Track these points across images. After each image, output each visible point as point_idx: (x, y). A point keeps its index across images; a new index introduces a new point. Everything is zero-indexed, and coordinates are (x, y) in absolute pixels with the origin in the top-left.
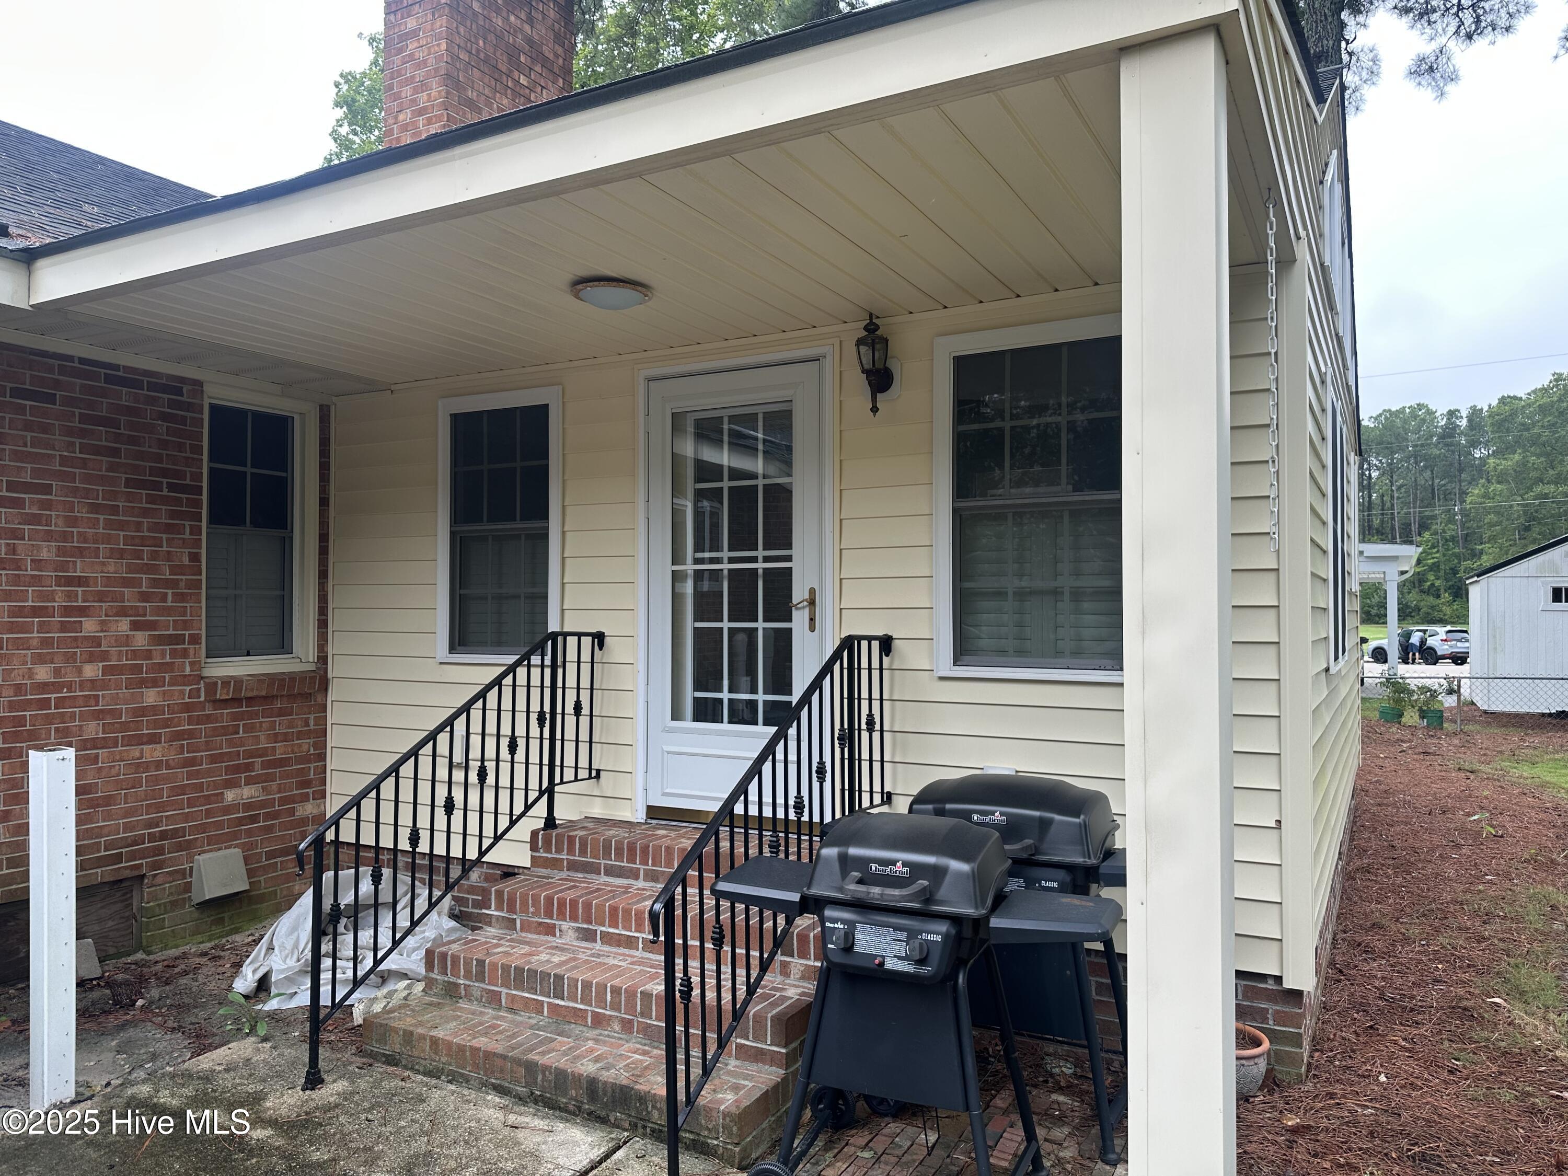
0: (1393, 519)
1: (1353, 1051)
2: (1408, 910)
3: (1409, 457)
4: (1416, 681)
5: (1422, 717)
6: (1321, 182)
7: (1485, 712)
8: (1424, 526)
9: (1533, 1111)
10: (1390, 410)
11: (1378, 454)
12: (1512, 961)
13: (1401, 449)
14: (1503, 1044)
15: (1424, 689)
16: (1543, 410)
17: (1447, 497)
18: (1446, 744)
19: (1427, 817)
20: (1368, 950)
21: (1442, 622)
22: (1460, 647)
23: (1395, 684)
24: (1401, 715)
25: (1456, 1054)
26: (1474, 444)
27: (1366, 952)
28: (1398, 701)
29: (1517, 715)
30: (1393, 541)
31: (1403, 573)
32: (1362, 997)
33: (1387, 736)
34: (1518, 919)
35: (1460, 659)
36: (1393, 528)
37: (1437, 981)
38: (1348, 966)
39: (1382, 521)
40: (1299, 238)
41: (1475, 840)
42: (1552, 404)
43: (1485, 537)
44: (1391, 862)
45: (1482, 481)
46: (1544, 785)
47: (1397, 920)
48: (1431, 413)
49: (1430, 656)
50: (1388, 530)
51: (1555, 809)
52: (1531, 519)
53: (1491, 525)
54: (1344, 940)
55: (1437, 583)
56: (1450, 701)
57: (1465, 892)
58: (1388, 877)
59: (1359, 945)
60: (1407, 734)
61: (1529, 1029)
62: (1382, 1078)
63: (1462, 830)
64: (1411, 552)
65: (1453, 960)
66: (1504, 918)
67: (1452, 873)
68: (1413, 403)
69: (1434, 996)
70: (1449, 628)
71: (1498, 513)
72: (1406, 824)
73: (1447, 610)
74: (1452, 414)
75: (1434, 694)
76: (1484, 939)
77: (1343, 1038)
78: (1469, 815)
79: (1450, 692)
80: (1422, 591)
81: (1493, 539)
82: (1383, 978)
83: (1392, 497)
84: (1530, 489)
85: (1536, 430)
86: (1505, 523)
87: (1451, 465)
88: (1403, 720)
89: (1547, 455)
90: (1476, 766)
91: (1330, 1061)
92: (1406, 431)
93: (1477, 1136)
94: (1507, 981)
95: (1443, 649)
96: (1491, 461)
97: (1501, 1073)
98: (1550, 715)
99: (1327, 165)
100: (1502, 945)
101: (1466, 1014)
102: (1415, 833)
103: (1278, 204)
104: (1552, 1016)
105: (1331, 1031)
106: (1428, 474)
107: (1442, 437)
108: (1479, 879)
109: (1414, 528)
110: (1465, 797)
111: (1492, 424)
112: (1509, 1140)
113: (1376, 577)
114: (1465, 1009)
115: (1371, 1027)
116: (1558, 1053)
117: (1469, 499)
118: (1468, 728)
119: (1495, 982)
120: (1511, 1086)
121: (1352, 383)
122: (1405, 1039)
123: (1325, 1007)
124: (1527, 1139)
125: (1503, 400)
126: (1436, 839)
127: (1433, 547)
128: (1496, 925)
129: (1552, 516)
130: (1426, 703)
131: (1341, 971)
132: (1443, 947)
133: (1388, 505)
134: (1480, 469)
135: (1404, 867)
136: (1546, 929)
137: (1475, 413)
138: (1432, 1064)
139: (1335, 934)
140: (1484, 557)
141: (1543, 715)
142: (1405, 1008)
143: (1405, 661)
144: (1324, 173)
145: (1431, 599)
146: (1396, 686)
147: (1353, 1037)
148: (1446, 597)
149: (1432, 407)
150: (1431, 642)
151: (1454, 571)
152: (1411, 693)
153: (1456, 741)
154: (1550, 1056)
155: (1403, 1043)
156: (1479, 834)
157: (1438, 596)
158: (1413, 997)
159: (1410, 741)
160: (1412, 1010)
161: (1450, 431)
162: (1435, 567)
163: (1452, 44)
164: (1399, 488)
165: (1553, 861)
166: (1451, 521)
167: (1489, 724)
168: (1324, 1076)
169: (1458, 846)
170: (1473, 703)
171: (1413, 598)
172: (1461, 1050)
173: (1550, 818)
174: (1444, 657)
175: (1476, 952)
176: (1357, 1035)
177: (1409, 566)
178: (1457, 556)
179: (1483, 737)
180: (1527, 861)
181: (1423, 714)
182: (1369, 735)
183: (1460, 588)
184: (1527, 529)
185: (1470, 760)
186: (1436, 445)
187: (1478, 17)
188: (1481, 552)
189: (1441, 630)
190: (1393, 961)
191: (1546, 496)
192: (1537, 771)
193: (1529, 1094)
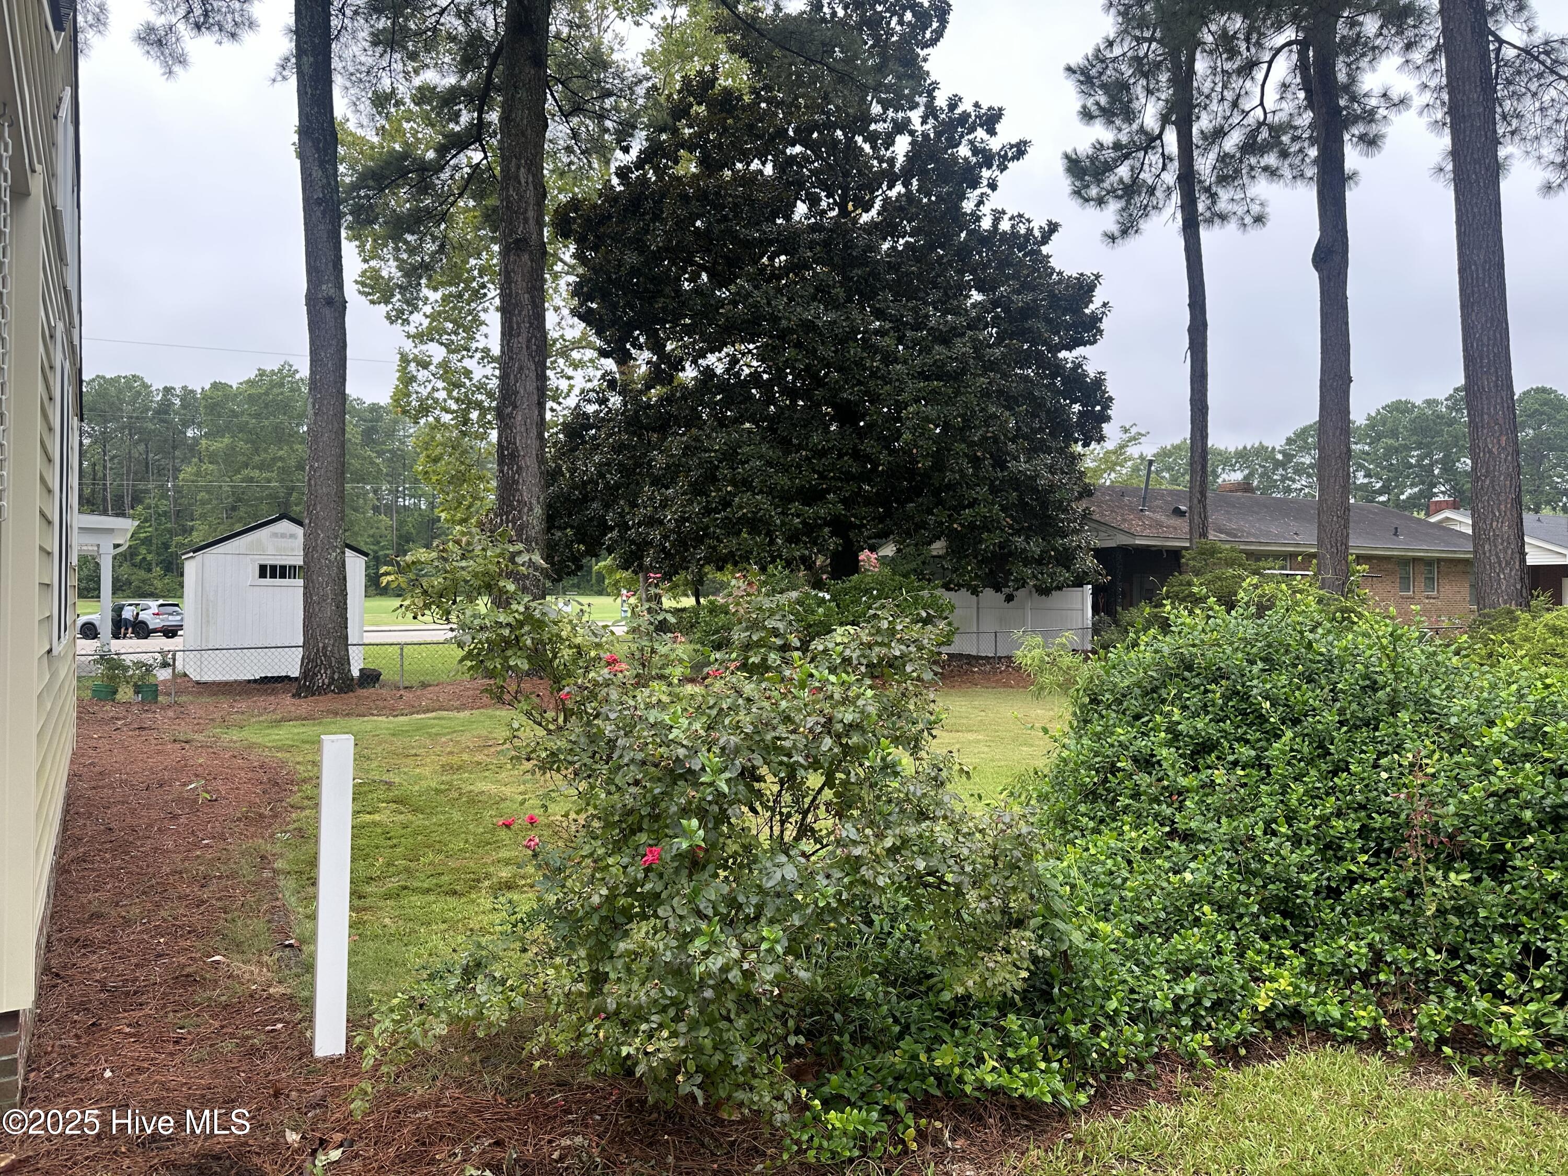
0: (105, 490)
1: (74, 1056)
2: (127, 891)
3: (123, 428)
4: (131, 657)
5: (137, 693)
6: (55, 117)
7: (198, 683)
8: (137, 499)
9: (252, 1052)
10: (103, 377)
11: (90, 421)
12: (229, 917)
13: (115, 419)
14: (223, 998)
15: (139, 665)
16: (251, 399)
17: (161, 472)
18: (161, 718)
19: (144, 794)
20: (87, 944)
21: (153, 595)
22: (173, 620)
23: (109, 661)
24: (115, 692)
25: (181, 1023)
26: (186, 424)
27: (85, 946)
28: (113, 678)
29: (226, 684)
30: (105, 513)
31: (116, 546)
32: (81, 996)
33: (100, 715)
34: (233, 875)
35: (170, 632)
36: (105, 499)
37: (159, 956)
38: (65, 967)
39: (93, 491)
40: (33, 171)
41: (191, 808)
42: (260, 396)
43: (197, 514)
44: (108, 846)
45: (195, 460)
46: (251, 746)
47: (117, 905)
48: (146, 386)
49: (141, 630)
50: (99, 501)
51: (261, 767)
52: (238, 500)
53: (203, 503)
54: (60, 940)
55: (149, 557)
56: (163, 675)
57: (183, 861)
58: (106, 862)
59: (77, 940)
60: (121, 711)
61: (247, 976)
62: (108, 1074)
63: (179, 800)
64: (127, 525)
65: (174, 931)
66: (220, 878)
67: (170, 845)
68: (128, 373)
69: (157, 972)
70: (161, 602)
71: (208, 492)
72: (123, 803)
73: (158, 584)
74: (168, 390)
75: (149, 668)
76: (204, 902)
77: (63, 1047)
78: (185, 784)
79: (165, 665)
80: (134, 565)
81: (203, 516)
82: (104, 969)
83: (105, 467)
84: (238, 472)
85: (245, 418)
86: (215, 502)
87: (166, 441)
88: (118, 697)
89: (253, 442)
90: (189, 737)
91: (49, 1076)
92: (122, 401)
93: (203, 1096)
94: (225, 936)
95: (154, 623)
96: (204, 442)
97: (222, 1027)
98: (255, 681)
99: (60, 99)
100: (219, 904)
101: (188, 980)
102: (133, 812)
103: (14, 124)
104: (266, 958)
105: (48, 1043)
106: (142, 447)
107: (157, 412)
108: (196, 845)
109: (127, 500)
110: (182, 767)
111: (205, 407)
112: (232, 1088)
113: (90, 549)
114: (187, 976)
115: (93, 1024)
116: (272, 990)
117: (181, 476)
118: (183, 699)
119: (216, 941)
120: (232, 1036)
121: (76, 342)
122: (129, 1025)
123: (40, 1020)
124: (248, 1080)
125: (215, 385)
126: (154, 814)
127: (146, 521)
128: (214, 886)
129: (256, 499)
130: (142, 677)
131: (57, 975)
132: (164, 920)
133: (100, 474)
134: (193, 447)
135: (121, 848)
136: (258, 879)
137: (188, 393)
138: (157, 1042)
139: (49, 936)
140: (195, 533)
141: (249, 681)
142: (127, 994)
143: (116, 636)
144: (58, 107)
145: (142, 574)
146: (110, 663)
147: (73, 1042)
148: (158, 570)
149: (148, 381)
150: (143, 616)
151: (166, 546)
152: (126, 668)
153: (170, 714)
154: (265, 994)
155: (127, 1030)
156: (195, 801)
157: (150, 570)
158: (136, 979)
159: (125, 718)
160: (135, 993)
161: (165, 407)
162: (147, 541)
163: (181, 26)
164: (112, 459)
165: (261, 815)
166: (164, 496)
167: (200, 693)
168: (42, 1095)
169: (175, 817)
170: (185, 675)
171: (125, 569)
172: (185, 1017)
173: (258, 776)
174: (155, 631)
175: (196, 918)
176: (77, 1036)
177: (124, 540)
178: (170, 531)
179: (197, 707)
180: (239, 820)
181: (138, 690)
182: (84, 715)
183: (171, 563)
184: (234, 508)
185: (184, 730)
186: (151, 420)
187: (206, 11)
188: (192, 529)
189: (153, 604)
190: (113, 948)
191: (251, 480)
192: (245, 734)
193: (248, 1038)
